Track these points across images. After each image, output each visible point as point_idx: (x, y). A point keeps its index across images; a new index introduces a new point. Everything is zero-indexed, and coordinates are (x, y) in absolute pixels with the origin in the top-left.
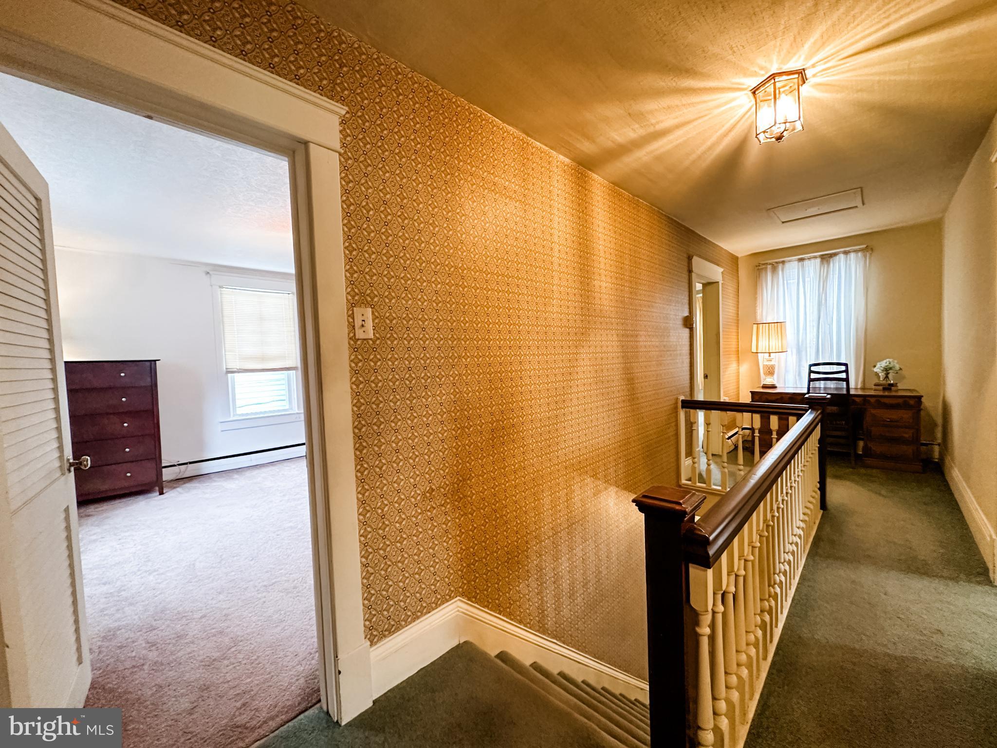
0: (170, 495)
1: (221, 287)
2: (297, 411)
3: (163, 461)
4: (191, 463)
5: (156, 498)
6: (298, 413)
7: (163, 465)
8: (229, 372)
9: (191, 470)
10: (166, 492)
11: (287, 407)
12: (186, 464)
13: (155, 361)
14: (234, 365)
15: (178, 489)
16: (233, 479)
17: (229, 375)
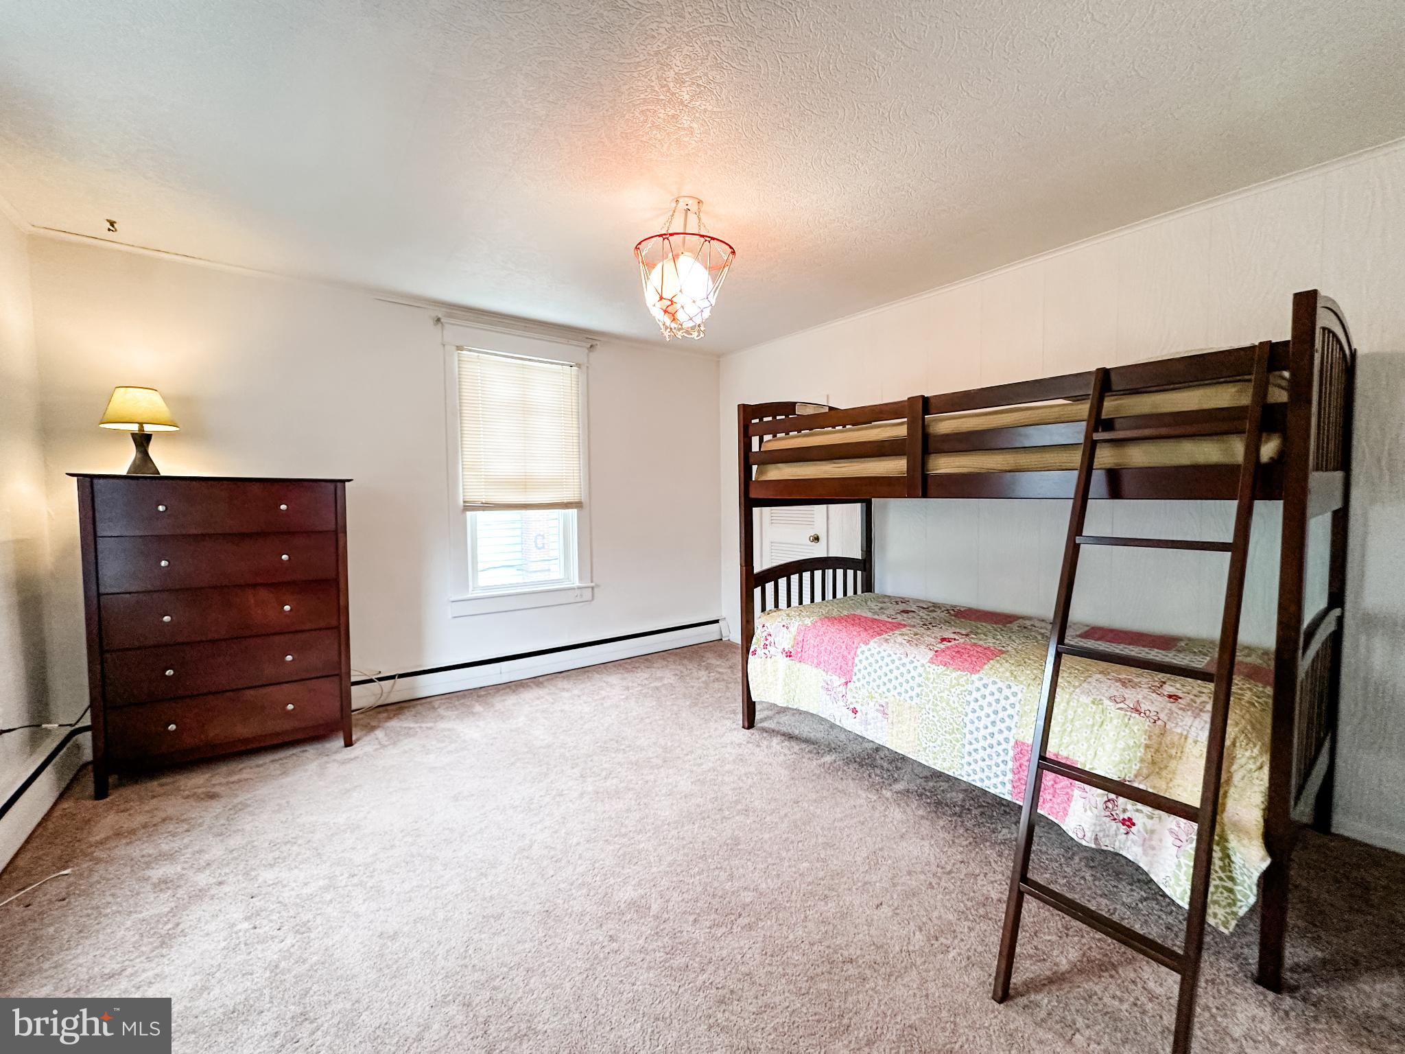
0: (365, 746)
1: (459, 348)
2: (577, 584)
3: (352, 673)
4: (401, 676)
5: (339, 757)
6: (579, 588)
7: (353, 679)
8: (469, 507)
9: (400, 690)
10: (358, 740)
11: (561, 576)
12: (392, 677)
13: (343, 481)
14: (478, 494)
15: (379, 733)
16: (473, 714)
17: (469, 514)
